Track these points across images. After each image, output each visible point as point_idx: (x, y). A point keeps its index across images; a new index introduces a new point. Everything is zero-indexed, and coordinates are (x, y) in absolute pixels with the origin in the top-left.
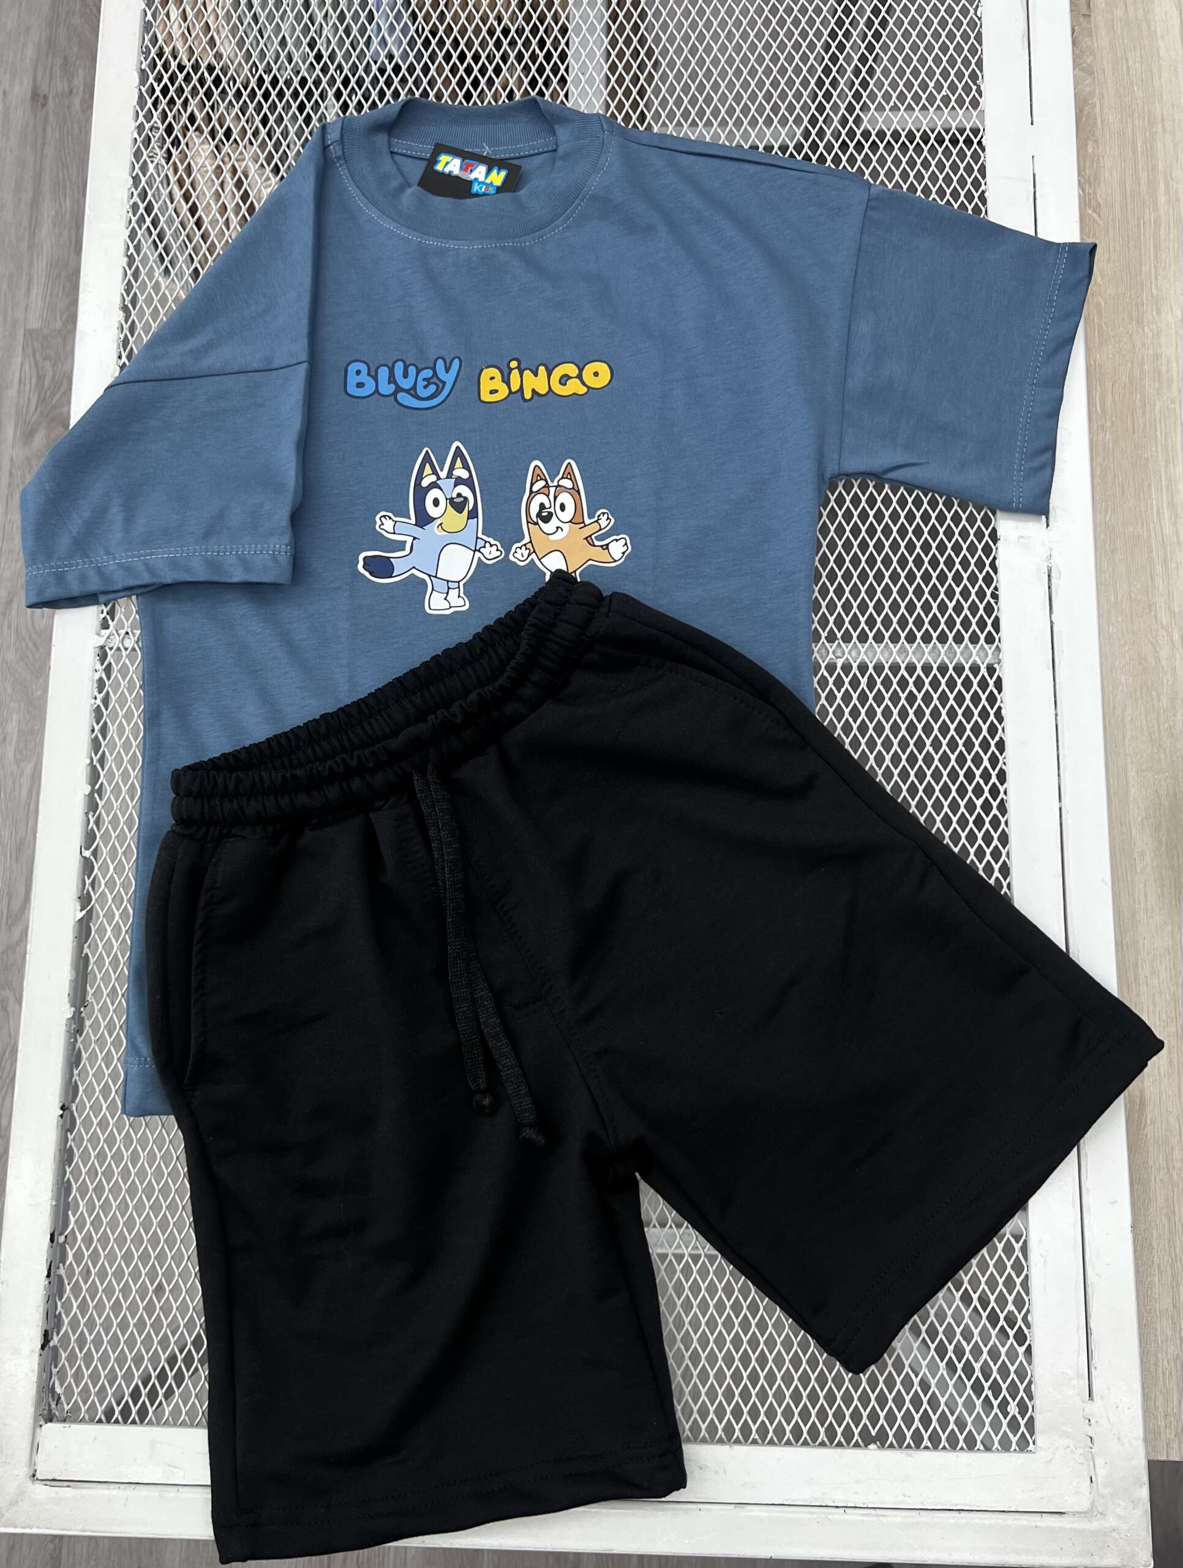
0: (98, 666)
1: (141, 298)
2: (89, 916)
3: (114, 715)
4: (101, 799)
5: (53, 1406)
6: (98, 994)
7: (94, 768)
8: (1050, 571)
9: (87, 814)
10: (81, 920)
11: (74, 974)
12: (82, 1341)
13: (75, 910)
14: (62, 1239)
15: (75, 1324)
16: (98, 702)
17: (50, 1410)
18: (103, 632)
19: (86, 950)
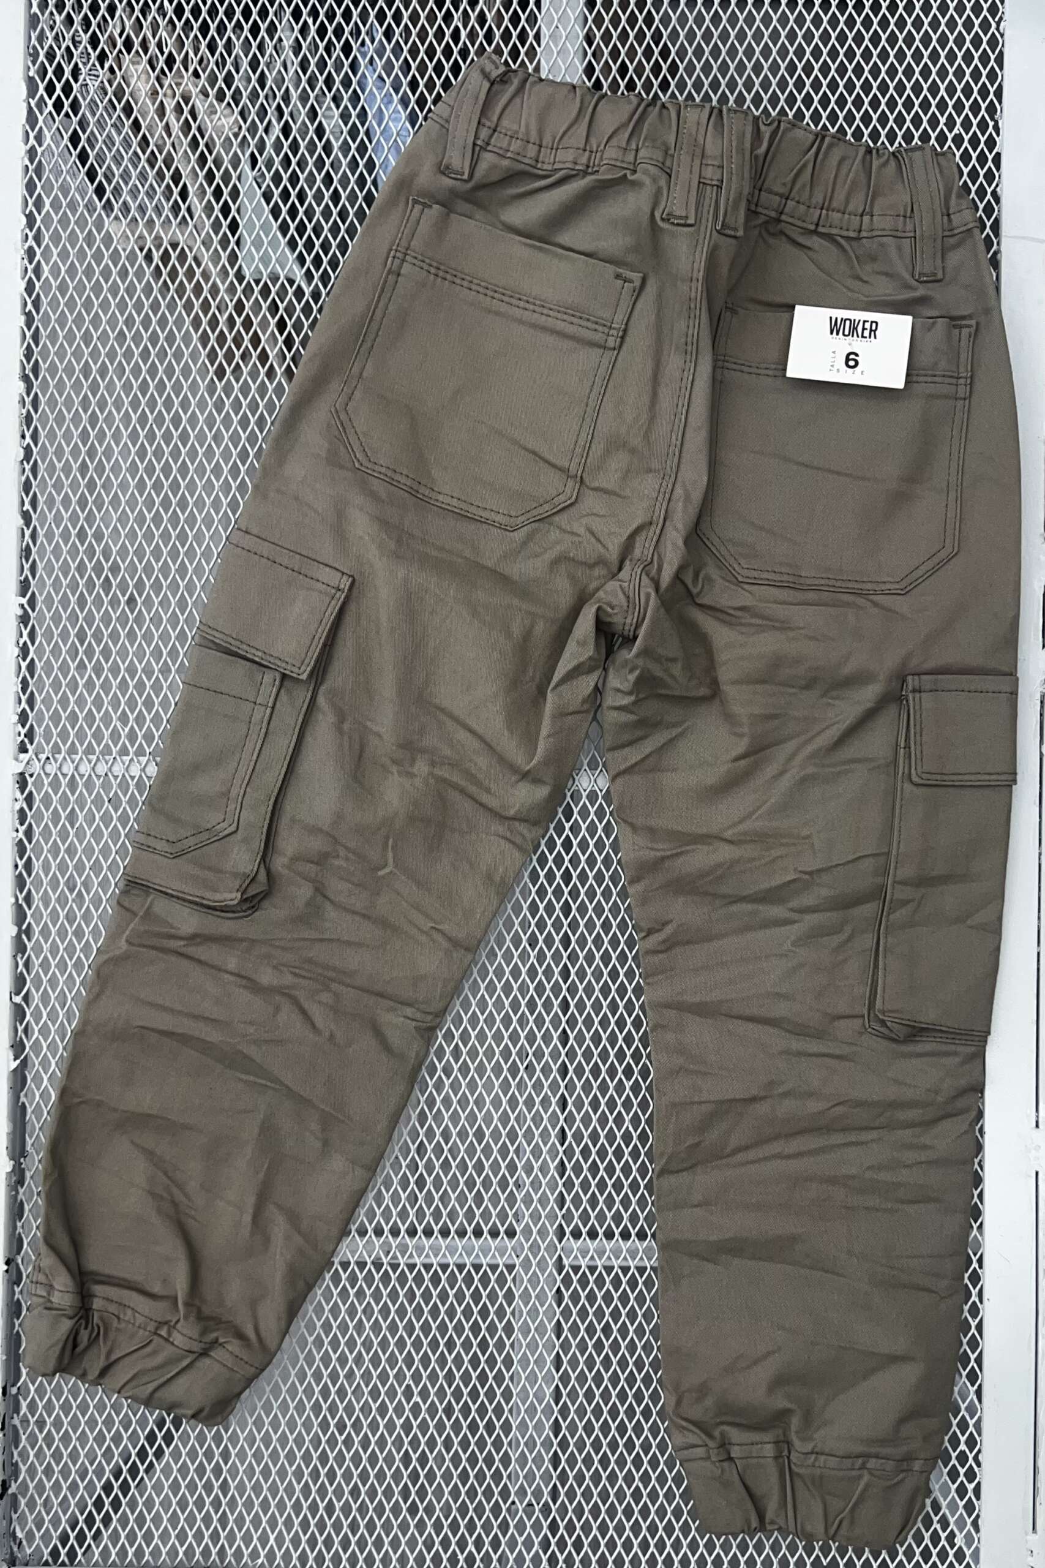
0: (18, 795)
1: (43, 366)
2: (24, 1063)
3: (39, 850)
4: (30, 941)
5: (15, 1549)
7: (19, 907)
9: (15, 957)
10: (15, 1070)
11: (12, 1125)
12: (41, 1488)
13: (8, 1061)
14: (14, 1390)
15: (32, 1472)
16: (21, 835)
17: (12, 1553)
18: (22, 756)
19: (23, 1099)
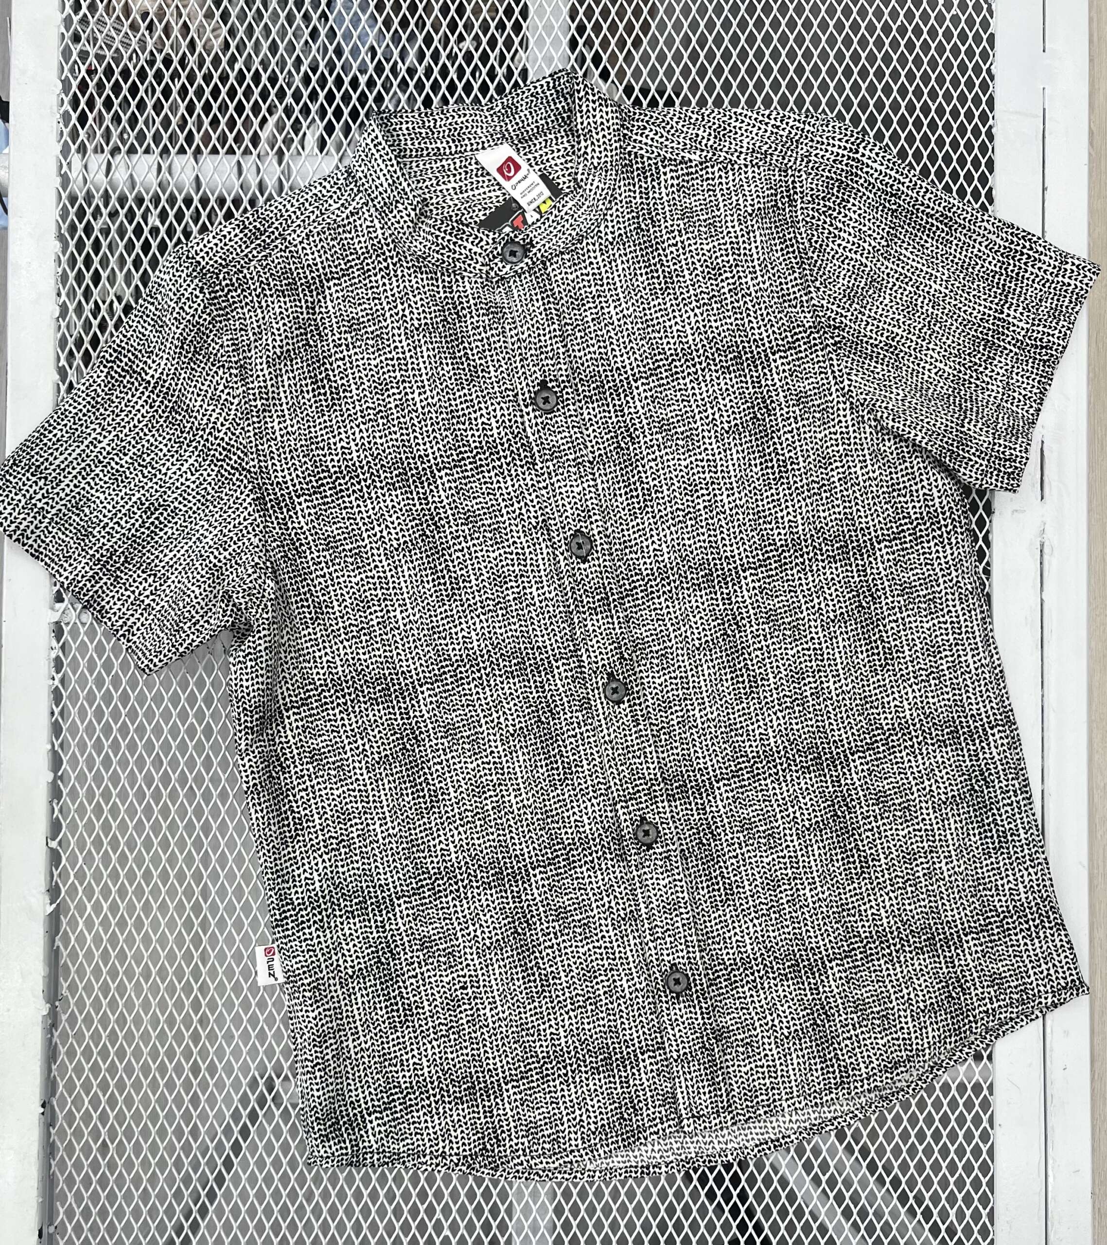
0: (54, 643)
2: (60, 907)
3: (73, 697)
4: (65, 787)
6: (73, 988)
7: (55, 754)
8: (1042, 545)
9: (51, 802)
10: (50, 914)
11: (47, 969)
13: (44, 905)
14: (51, 1229)
16: (57, 682)
18: (58, 605)
19: (58, 943)
